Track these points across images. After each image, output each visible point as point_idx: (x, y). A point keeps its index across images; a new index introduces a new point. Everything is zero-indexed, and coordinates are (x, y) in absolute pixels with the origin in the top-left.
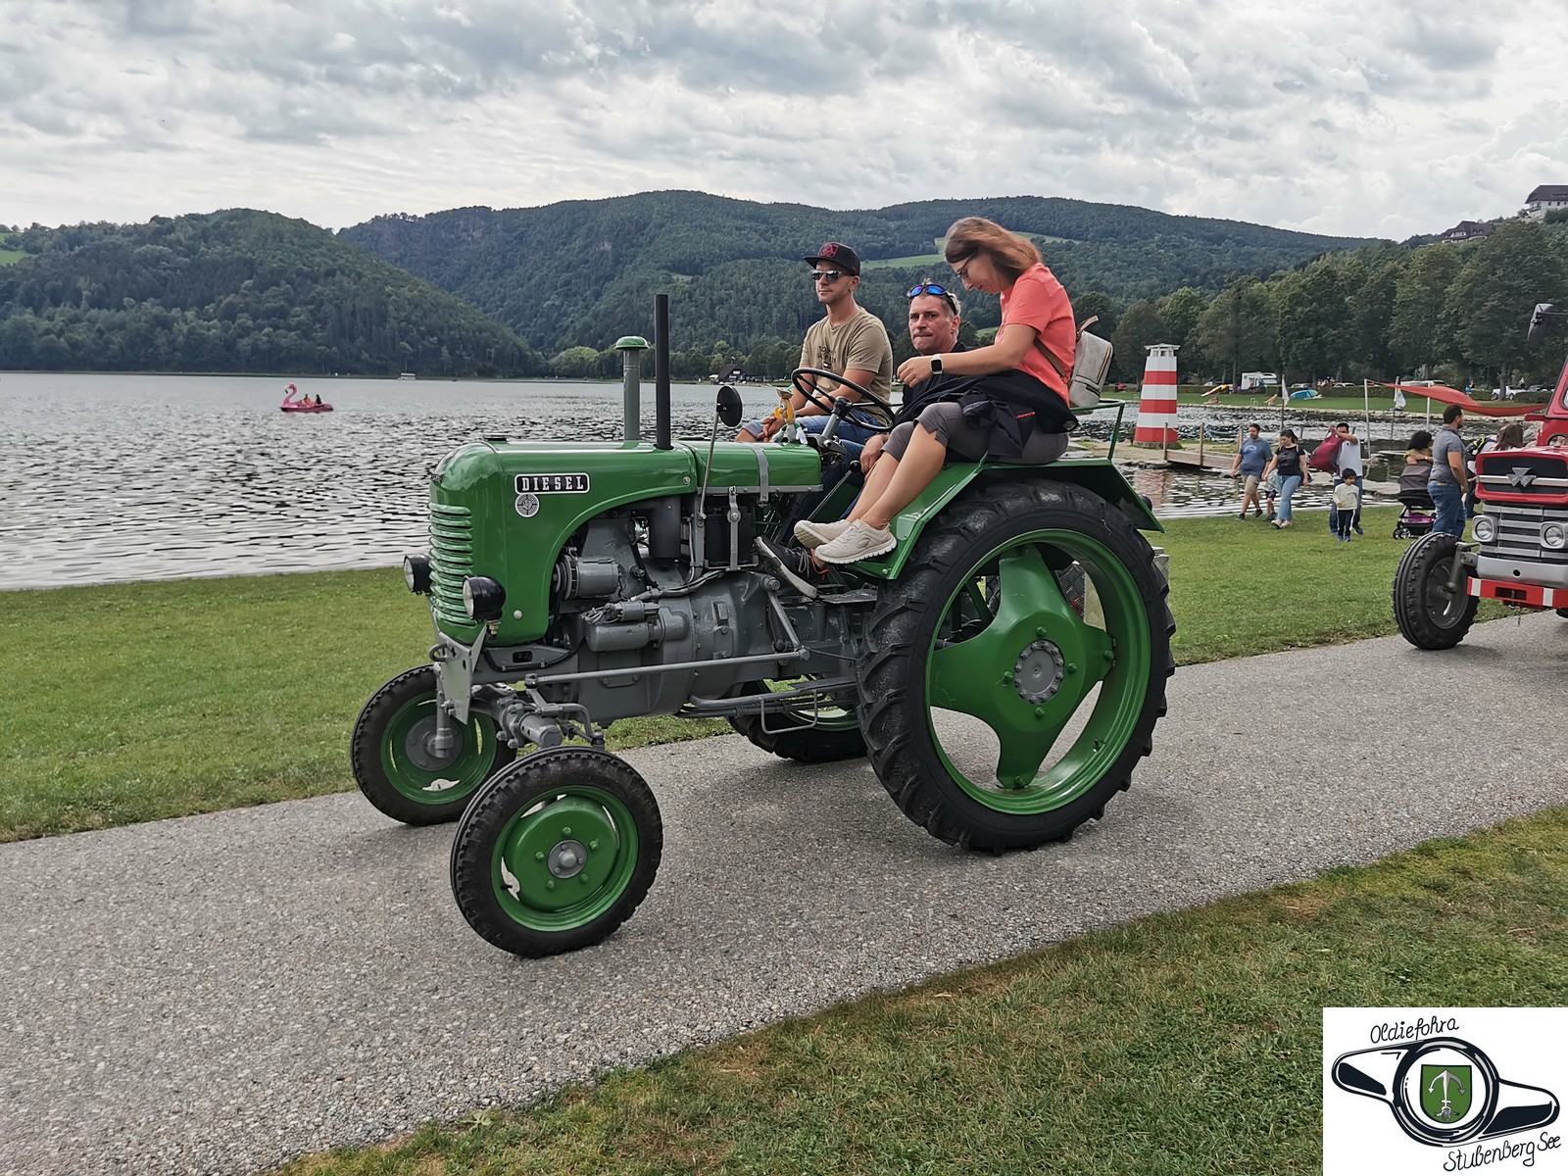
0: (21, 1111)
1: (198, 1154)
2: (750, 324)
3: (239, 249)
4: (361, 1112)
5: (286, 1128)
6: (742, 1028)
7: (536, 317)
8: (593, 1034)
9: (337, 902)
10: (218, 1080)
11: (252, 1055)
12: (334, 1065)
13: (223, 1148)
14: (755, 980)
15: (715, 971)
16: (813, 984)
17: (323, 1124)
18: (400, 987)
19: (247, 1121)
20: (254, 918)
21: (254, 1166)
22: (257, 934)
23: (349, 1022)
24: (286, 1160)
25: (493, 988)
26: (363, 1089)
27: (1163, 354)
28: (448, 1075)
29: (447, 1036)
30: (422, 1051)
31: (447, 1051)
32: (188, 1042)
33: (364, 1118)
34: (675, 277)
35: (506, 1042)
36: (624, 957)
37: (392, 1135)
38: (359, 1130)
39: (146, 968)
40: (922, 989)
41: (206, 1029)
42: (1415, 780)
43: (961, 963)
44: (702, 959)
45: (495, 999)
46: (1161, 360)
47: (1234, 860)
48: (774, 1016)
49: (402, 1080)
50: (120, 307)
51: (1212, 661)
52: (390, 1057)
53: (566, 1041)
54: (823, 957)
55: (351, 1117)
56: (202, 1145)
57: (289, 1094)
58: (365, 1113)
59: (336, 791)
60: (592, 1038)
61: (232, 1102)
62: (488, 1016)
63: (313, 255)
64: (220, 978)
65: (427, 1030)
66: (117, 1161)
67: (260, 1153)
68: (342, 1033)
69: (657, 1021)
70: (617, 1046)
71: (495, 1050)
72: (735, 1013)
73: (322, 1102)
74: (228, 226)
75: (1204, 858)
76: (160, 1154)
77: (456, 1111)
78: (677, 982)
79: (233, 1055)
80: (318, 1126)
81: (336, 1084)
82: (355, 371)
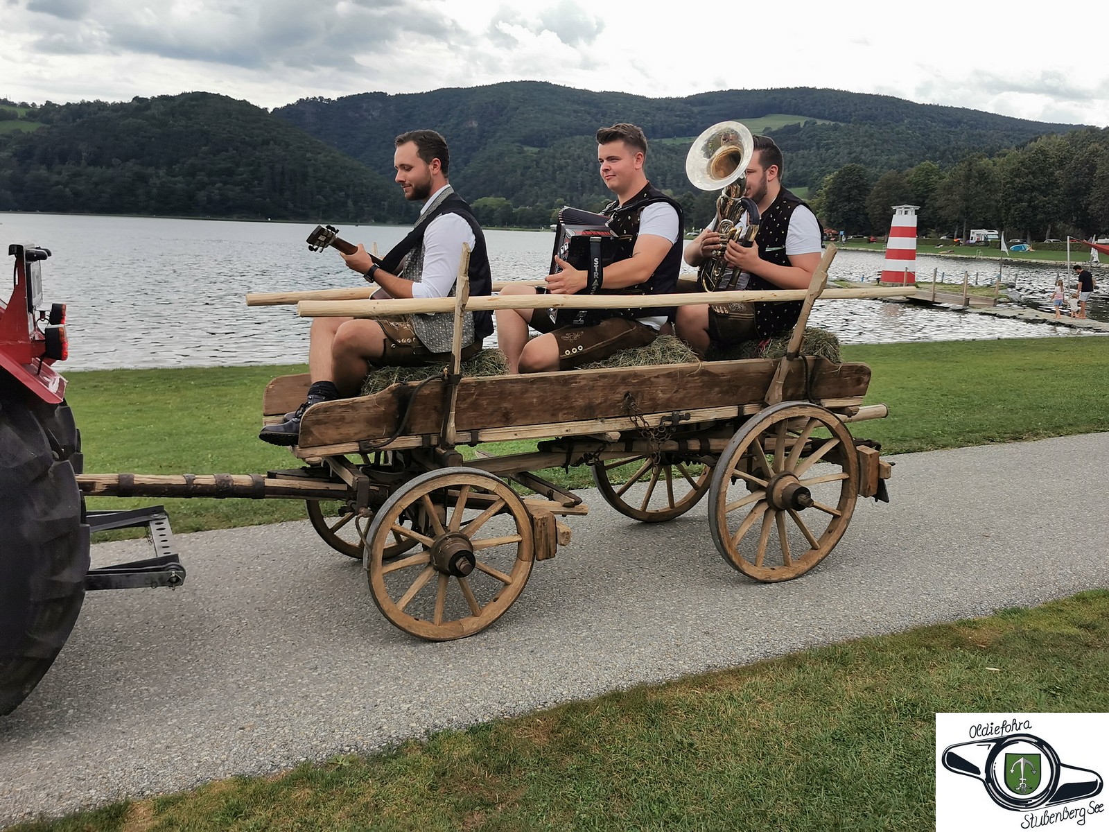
0: (12, 741)
1: (136, 777)
2: (583, 185)
4: (255, 752)
5: (200, 762)
6: (540, 707)
8: (428, 705)
9: (248, 603)
10: (154, 725)
11: (180, 709)
12: (238, 718)
13: (154, 774)
14: (552, 673)
15: (522, 665)
16: (595, 677)
17: (227, 760)
18: (290, 665)
19: (173, 756)
20: (187, 612)
21: (176, 788)
22: (189, 623)
23: (251, 689)
24: (199, 784)
25: (357, 669)
26: (258, 736)
27: (906, 213)
28: (320, 729)
29: (322, 701)
30: (303, 711)
31: (321, 712)
32: (134, 698)
33: (257, 757)
34: (526, 149)
35: (364, 708)
36: (455, 652)
37: (276, 770)
38: (253, 765)
39: (107, 645)
40: (676, 685)
41: (147, 690)
42: (1079, 545)
43: (709, 667)
45: (358, 677)
46: (905, 218)
47: (929, 600)
48: (564, 699)
49: (287, 731)
50: (110, 165)
51: (927, 451)
52: (280, 715)
53: (408, 709)
54: (604, 658)
55: (248, 756)
56: (139, 770)
57: (204, 738)
58: (258, 754)
59: (252, 525)
60: (428, 708)
61: (163, 741)
62: (352, 689)
64: (160, 653)
65: (308, 696)
66: (79, 779)
67: (181, 778)
68: (246, 696)
69: (477, 698)
70: (446, 715)
71: (356, 713)
72: (534, 696)
73: (227, 744)
75: (905, 598)
76: (109, 775)
77: (324, 755)
78: (493, 671)
79: (166, 709)
80: (224, 761)
81: (238, 732)
82: (283, 217)
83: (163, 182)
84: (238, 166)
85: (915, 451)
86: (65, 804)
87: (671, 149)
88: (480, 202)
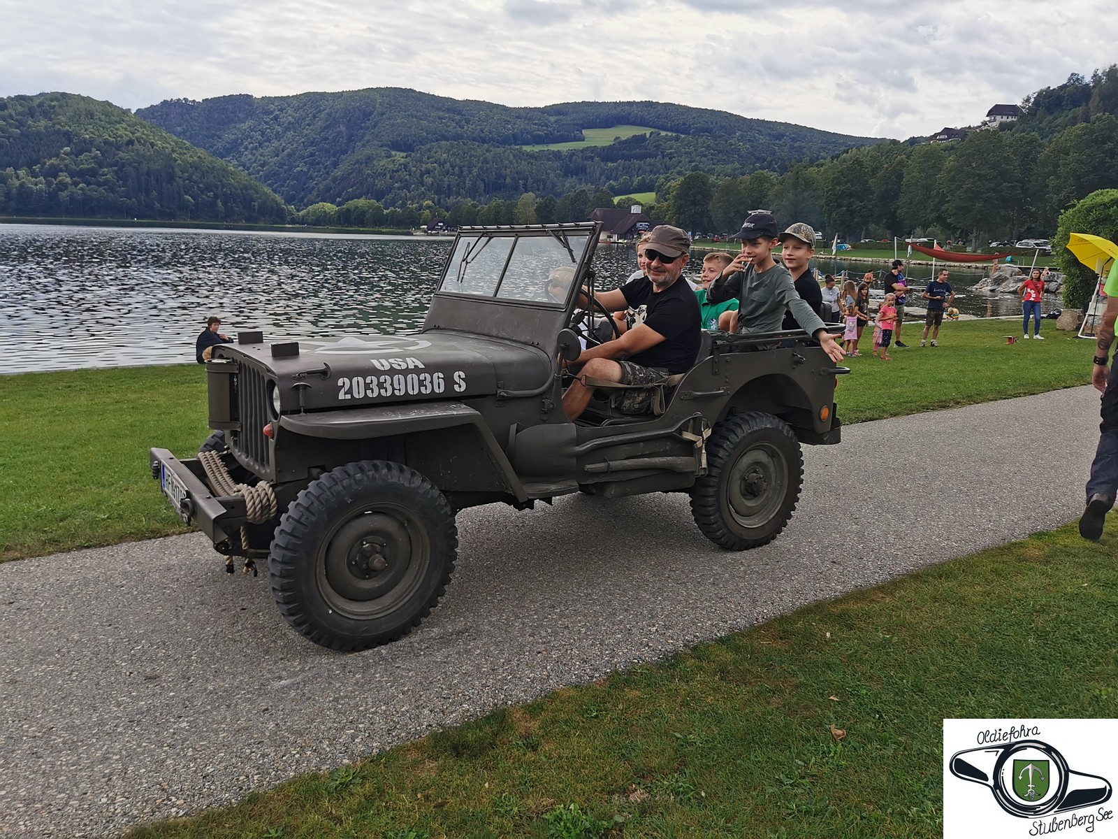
1: (490, 693)
2: (449, 189)
3: (59, 124)
5: (530, 678)
6: (755, 622)
7: (288, 179)
8: (670, 627)
10: (465, 655)
11: (473, 642)
12: (529, 646)
13: (502, 689)
14: (742, 598)
15: (715, 594)
16: (778, 599)
17: (551, 676)
18: (530, 606)
19: (504, 676)
21: (529, 697)
23: (516, 624)
24: (544, 693)
25: (588, 605)
26: (558, 657)
28: (602, 649)
29: (583, 630)
30: (576, 638)
31: (590, 637)
34: (393, 153)
35: (622, 632)
37: (595, 680)
40: (843, 600)
43: (857, 586)
44: (702, 588)
45: (595, 611)
48: (769, 616)
53: (656, 630)
54: (773, 585)
60: (671, 629)
61: (484, 666)
62: (598, 619)
63: (116, 129)
65: (568, 627)
66: (445, 698)
67: (526, 691)
68: (517, 629)
69: (702, 620)
70: (689, 633)
72: (744, 615)
73: (539, 664)
74: (49, 106)
75: (959, 529)
77: (622, 667)
78: (696, 599)
79: (461, 643)
80: (548, 676)
81: (539, 655)
82: (150, 218)
83: (23, 182)
84: (101, 167)
85: (877, 419)
86: (452, 716)
87: (532, 156)
88: (351, 204)
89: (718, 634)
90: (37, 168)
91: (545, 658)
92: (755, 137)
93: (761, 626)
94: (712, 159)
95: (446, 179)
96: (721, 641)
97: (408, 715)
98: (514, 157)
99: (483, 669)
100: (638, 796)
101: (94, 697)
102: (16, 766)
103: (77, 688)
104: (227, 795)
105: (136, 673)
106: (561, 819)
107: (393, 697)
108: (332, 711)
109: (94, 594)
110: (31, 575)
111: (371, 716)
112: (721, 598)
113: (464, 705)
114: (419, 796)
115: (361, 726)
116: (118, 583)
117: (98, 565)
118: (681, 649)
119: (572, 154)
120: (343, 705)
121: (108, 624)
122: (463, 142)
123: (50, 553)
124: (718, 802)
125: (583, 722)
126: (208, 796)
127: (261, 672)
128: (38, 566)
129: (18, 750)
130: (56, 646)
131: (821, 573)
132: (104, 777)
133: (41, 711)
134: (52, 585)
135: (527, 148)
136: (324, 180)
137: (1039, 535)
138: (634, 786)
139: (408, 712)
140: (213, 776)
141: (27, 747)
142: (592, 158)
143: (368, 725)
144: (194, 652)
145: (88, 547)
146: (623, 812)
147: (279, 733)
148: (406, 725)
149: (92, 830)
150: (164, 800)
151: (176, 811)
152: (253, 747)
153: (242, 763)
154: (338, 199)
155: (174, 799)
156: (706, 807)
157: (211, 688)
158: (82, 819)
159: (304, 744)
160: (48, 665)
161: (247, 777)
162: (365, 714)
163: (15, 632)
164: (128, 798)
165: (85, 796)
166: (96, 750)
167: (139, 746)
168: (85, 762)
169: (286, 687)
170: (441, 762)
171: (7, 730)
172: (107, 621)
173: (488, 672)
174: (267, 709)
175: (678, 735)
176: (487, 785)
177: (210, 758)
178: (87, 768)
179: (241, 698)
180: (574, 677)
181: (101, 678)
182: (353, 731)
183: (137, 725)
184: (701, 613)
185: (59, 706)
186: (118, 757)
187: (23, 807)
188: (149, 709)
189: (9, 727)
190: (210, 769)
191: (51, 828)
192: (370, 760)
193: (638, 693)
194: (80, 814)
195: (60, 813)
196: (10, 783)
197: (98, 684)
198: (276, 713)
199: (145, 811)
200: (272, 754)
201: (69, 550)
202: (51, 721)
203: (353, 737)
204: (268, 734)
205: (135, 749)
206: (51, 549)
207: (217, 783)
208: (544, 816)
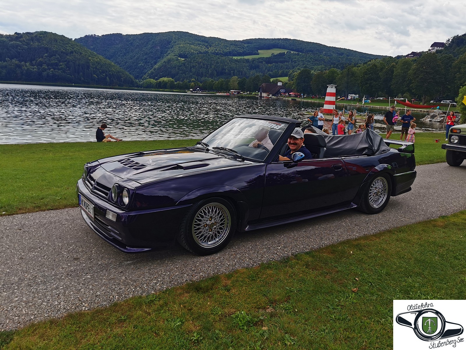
2: (202, 74)
3: (43, 44)
7: (136, 69)
27: (332, 88)
34: (179, 58)
50: (5, 61)
54: (330, 233)
55: (241, 262)
63: (66, 47)
67: (226, 269)
70: (294, 250)
72: (317, 244)
78: (298, 237)
82: (79, 83)
83: (28, 68)
84: (60, 62)
86: (196, 277)
87: (237, 61)
88: (161, 79)
89: (306, 251)
90: (34, 62)
91: (235, 257)
92: (331, 54)
93: (324, 248)
94: (313, 63)
95: (201, 70)
96: (307, 253)
97: (178, 276)
98: (229, 61)
99: (209, 261)
100: (270, 310)
101: (53, 265)
102: (22, 289)
103: (47, 261)
104: (105, 303)
105: (70, 257)
106: (238, 317)
107: (172, 269)
108: (148, 273)
109: (54, 227)
110: (29, 219)
111: (163, 276)
112: (308, 237)
113: (201, 274)
114: (182, 306)
115: (159, 279)
116: (64, 223)
117: (56, 216)
118: (290, 256)
119: (254, 60)
120: (152, 271)
121: (59, 238)
122: (208, 54)
123: (37, 211)
124: (302, 314)
125: (249, 282)
126: (98, 303)
127: (120, 258)
128: (32, 216)
129: (23, 283)
130: (39, 246)
131: (350, 229)
132: (56, 295)
133: (32, 270)
134: (37, 223)
135: (235, 58)
136: (150, 70)
137: (443, 217)
138: (268, 306)
139: (178, 275)
140: (99, 296)
141: (27, 283)
142: (262, 62)
143: (162, 279)
144: (93, 250)
145: (52, 209)
146: (263, 316)
147: (126, 281)
148: (177, 280)
149: (52, 314)
150: (80, 304)
151: (85, 307)
152: (116, 286)
153: (111, 291)
154: (156, 77)
155: (84, 304)
156: (297, 315)
157: (100, 263)
158: (48, 310)
159: (136, 285)
160: (35, 253)
161: (113, 296)
162: (161, 275)
163: (22, 240)
164: (66, 303)
165: (49, 301)
166: (54, 285)
167: (71, 284)
168: (49, 289)
169: (130, 264)
170: (191, 294)
171: (19, 276)
172: (59, 237)
173: (211, 261)
174: (122, 272)
175: (287, 288)
176: (209, 303)
177: (99, 289)
178: (50, 291)
179: (112, 267)
180: (246, 265)
181: (56, 258)
182: (156, 281)
183: (70, 276)
184: (299, 243)
185: (39, 268)
186: (62, 288)
187: (25, 304)
188: (75, 270)
189: (19, 275)
190: (98, 293)
191: (35, 313)
192: (162, 292)
193: (272, 272)
194: (47, 308)
195: (39, 307)
196: (19, 296)
197: (55, 260)
198: (125, 273)
199: (72, 308)
200: (124, 288)
201: (44, 210)
202: (36, 273)
203: (156, 283)
204: (122, 281)
205: (69, 285)
206: (37, 210)
207: (101, 298)
208: (232, 316)
